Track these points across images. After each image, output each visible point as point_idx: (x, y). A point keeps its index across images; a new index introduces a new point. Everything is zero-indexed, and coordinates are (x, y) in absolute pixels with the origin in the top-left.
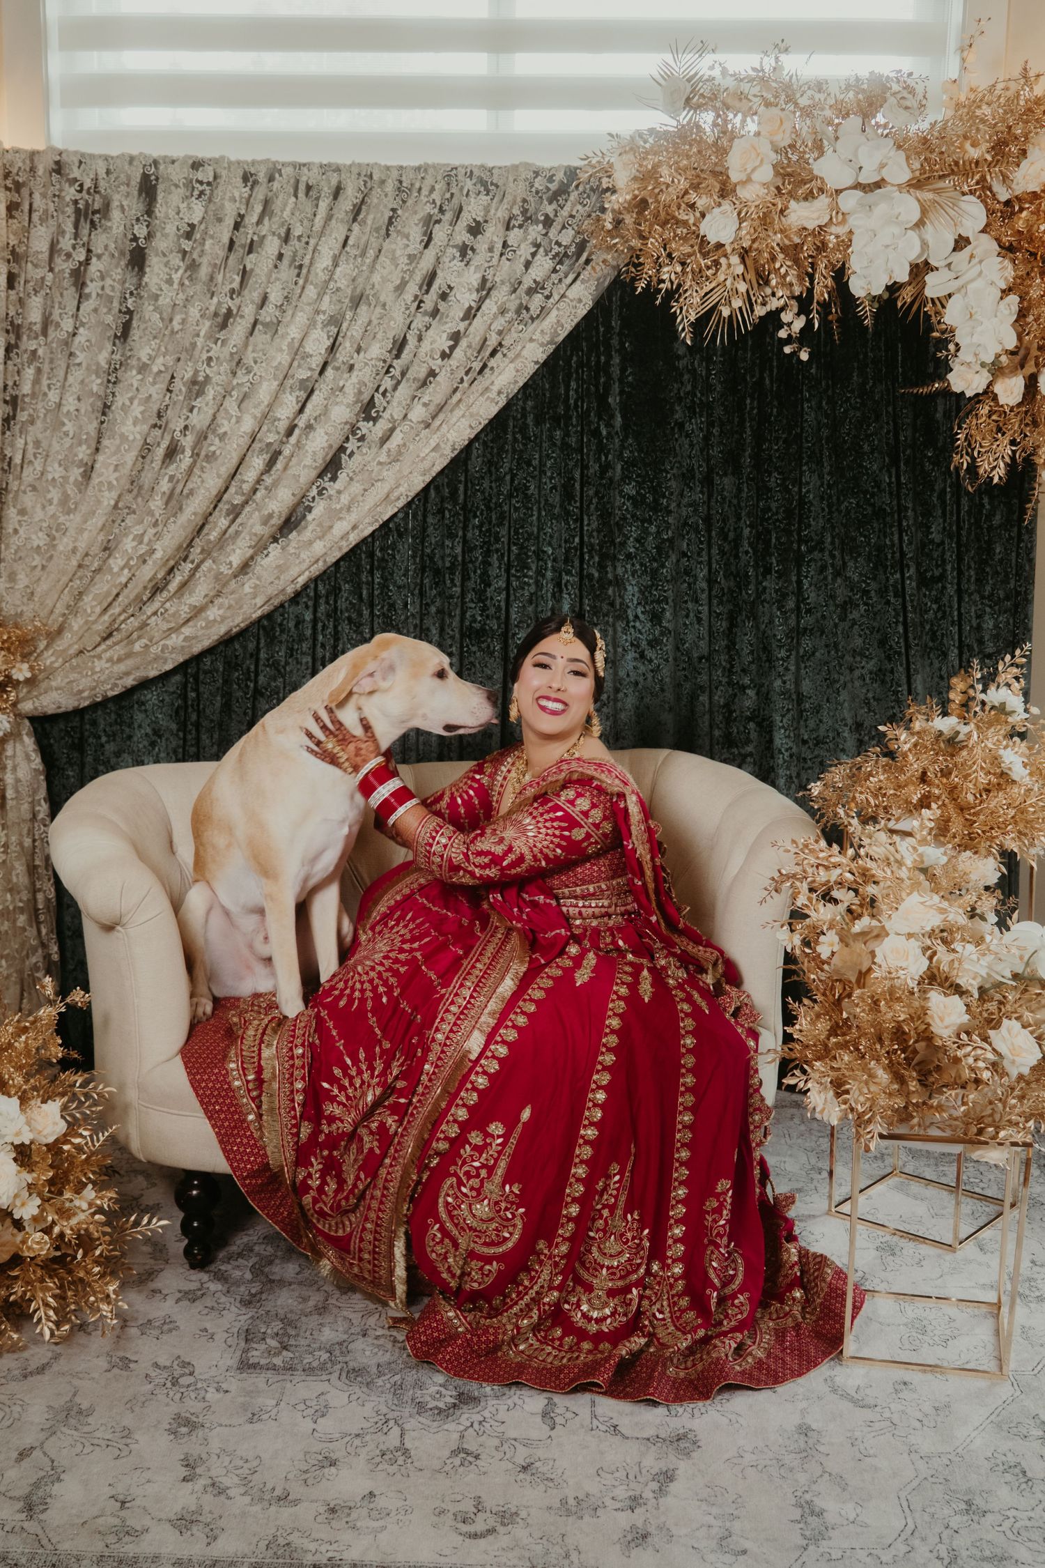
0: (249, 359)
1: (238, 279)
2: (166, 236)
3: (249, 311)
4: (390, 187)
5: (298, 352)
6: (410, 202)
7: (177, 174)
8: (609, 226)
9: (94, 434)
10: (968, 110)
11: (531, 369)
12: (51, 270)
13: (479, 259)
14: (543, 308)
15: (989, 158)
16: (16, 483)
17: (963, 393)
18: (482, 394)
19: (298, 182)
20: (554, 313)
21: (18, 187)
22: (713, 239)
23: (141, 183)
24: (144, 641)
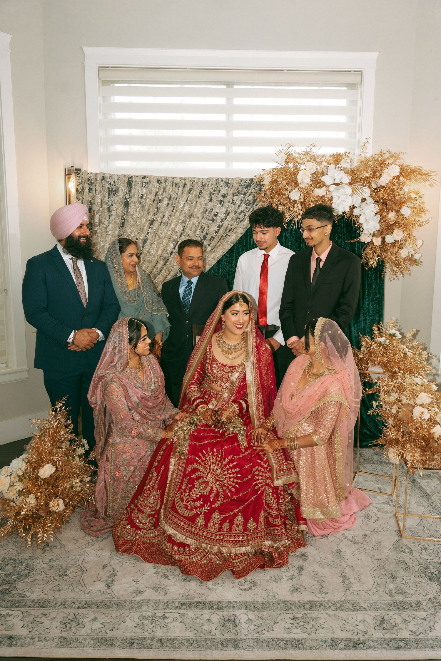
0: (160, 232)
1: (156, 210)
2: (135, 198)
3: (159, 219)
4: (200, 184)
5: (173, 231)
6: (205, 188)
7: (139, 180)
8: (263, 195)
10: (365, 162)
11: (240, 236)
12: (101, 207)
13: (226, 205)
14: (243, 218)
15: (371, 176)
17: (364, 242)
18: (226, 243)
19: (173, 182)
21: (92, 184)
22: (293, 199)
23: (128, 183)
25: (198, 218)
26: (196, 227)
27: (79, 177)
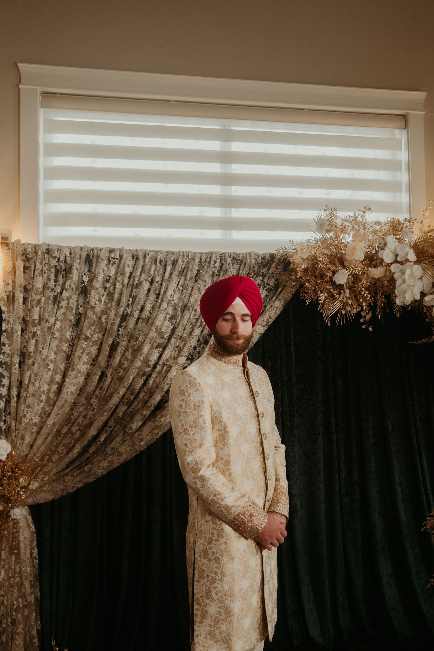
0: (137, 334)
1: (131, 299)
2: (98, 281)
3: (136, 314)
4: (197, 260)
5: (158, 331)
6: (205, 267)
7: (104, 255)
9: (63, 369)
11: (258, 336)
12: (44, 296)
16: (25, 393)
19: (156, 259)
20: (268, 312)
21: (28, 259)
22: (338, 283)
23: (86, 259)
24: (89, 466)
25: (196, 311)
26: (191, 324)
27: (9, 249)
